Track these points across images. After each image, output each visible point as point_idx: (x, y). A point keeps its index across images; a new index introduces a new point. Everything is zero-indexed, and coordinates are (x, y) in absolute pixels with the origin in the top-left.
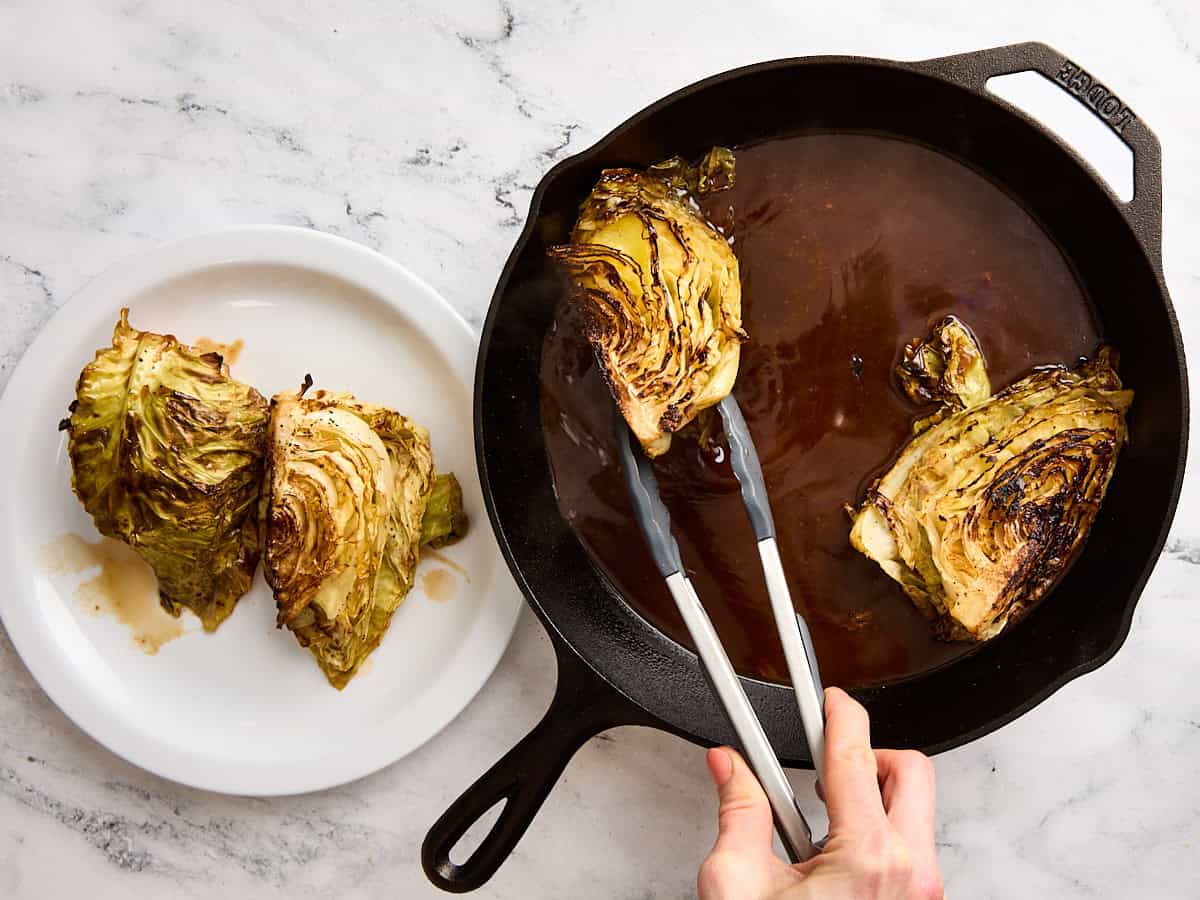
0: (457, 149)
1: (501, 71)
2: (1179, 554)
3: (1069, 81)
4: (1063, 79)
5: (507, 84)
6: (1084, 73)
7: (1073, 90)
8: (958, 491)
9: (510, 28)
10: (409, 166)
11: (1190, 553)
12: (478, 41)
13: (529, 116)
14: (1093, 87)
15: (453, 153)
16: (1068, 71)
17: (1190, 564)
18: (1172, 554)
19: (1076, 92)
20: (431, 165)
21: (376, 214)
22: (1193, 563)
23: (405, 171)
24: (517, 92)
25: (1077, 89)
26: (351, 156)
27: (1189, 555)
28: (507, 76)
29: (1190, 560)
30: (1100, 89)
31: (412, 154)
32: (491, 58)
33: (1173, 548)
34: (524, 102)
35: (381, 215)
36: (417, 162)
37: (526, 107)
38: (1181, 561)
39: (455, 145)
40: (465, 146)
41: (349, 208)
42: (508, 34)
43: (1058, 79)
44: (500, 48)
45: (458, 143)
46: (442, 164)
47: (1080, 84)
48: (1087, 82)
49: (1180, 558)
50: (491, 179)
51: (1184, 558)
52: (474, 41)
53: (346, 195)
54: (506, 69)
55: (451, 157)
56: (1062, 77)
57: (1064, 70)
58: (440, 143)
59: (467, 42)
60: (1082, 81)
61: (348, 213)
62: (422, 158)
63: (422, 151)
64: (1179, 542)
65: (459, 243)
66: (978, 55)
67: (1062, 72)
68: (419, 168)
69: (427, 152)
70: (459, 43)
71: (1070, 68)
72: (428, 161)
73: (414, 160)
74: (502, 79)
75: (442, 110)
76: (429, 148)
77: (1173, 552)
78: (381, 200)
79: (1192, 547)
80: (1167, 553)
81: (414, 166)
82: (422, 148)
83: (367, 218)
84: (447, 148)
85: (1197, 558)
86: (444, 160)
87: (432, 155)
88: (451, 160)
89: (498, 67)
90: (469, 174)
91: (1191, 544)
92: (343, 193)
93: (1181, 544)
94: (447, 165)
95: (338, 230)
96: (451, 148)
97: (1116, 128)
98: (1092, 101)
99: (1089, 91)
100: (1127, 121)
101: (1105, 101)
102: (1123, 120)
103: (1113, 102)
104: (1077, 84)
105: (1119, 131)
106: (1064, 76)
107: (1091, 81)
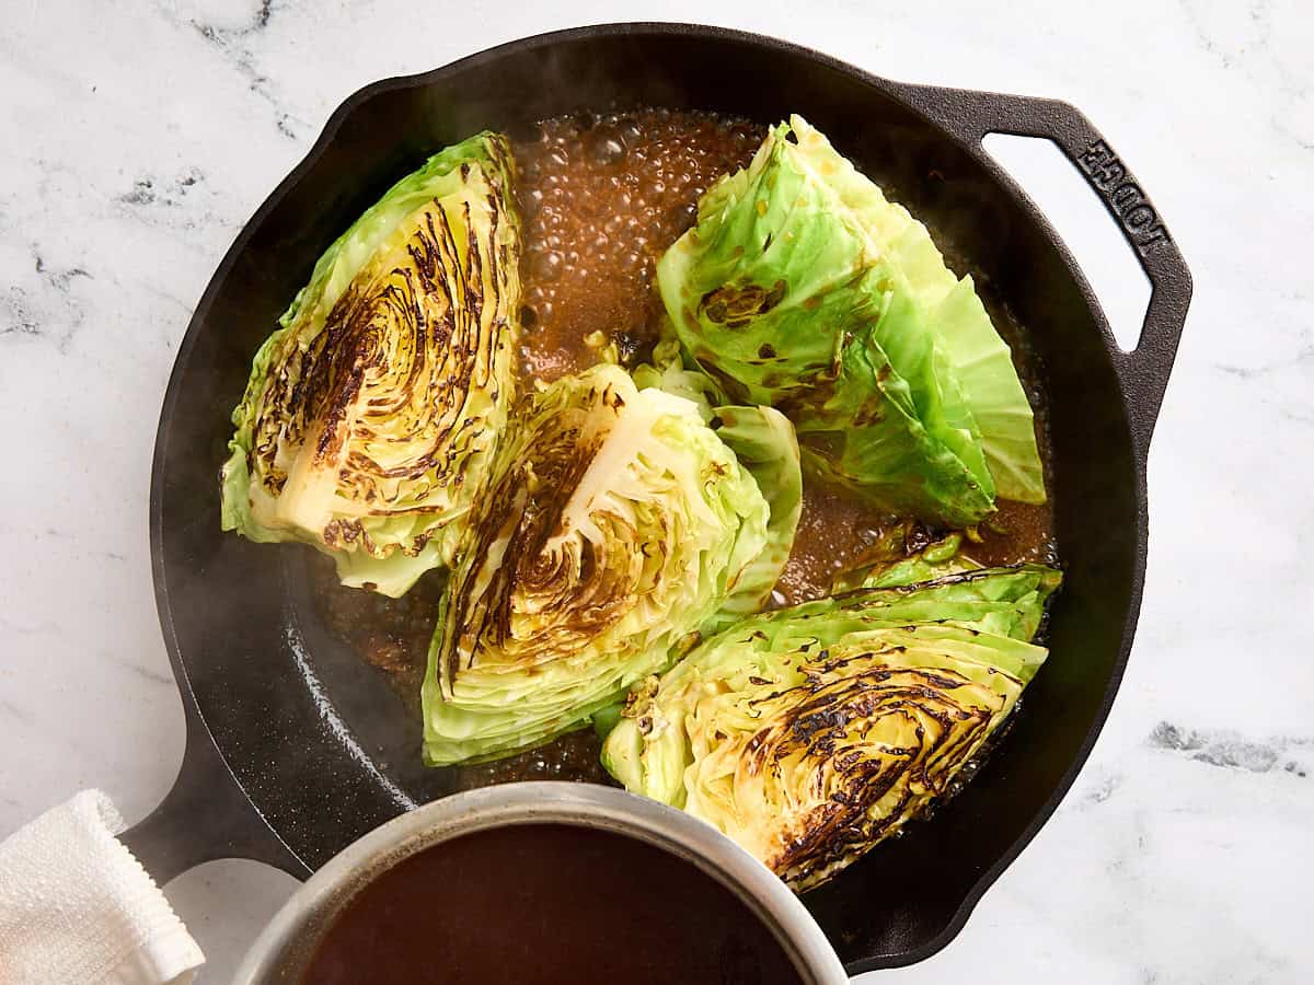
0: (191, 182)
1: (253, 73)
2: (1195, 752)
3: (1095, 169)
4: (1088, 163)
5: (261, 92)
6: (1117, 162)
7: (1096, 180)
9: (266, 13)
10: (123, 205)
11: (1211, 749)
12: (221, 31)
13: (292, 136)
14: (1124, 186)
15: (185, 187)
16: (1097, 154)
17: (1209, 765)
18: (1185, 753)
19: (1099, 186)
20: (154, 204)
21: (77, 272)
22: (1213, 763)
23: (118, 211)
24: (275, 102)
25: (1104, 181)
26: (43, 191)
27: (1210, 754)
28: (261, 80)
29: (1211, 761)
30: (1133, 190)
31: (128, 188)
32: (239, 56)
33: (1186, 744)
34: (286, 116)
35: (85, 273)
36: (135, 199)
37: (288, 123)
38: (1197, 761)
39: (189, 176)
40: (202, 178)
41: (39, 263)
42: (264, 22)
43: (1081, 162)
44: (252, 41)
45: (193, 173)
46: (169, 203)
47: (1108, 175)
48: (1119, 177)
49: (1196, 757)
51: (1201, 758)
52: (217, 34)
53: (35, 245)
54: (260, 71)
55: (183, 193)
56: (1086, 159)
58: (167, 175)
59: (207, 32)
60: (1114, 174)
61: (38, 269)
62: (142, 193)
63: (142, 184)
64: (1195, 734)
67: (1088, 153)
68: (137, 207)
69: (149, 186)
70: (196, 35)
71: (1100, 150)
72: (151, 199)
73: (130, 197)
74: (256, 84)
75: (169, 127)
76: (151, 180)
77: (1186, 748)
78: (84, 253)
79: (1213, 742)
80: (1178, 749)
81: (130, 205)
82: (142, 180)
83: (65, 277)
84: (177, 181)
85: (1220, 757)
86: (173, 197)
87: (156, 190)
88: (183, 197)
89: (248, 66)
90: (208, 216)
91: (1212, 739)
92: (31, 242)
93: (1198, 739)
94: (177, 205)
95: (24, 293)
96: (183, 181)
97: (1141, 249)
98: (1119, 202)
99: (1118, 189)
100: (1157, 242)
101: (1135, 209)
102: (1152, 241)
103: (1145, 213)
104: (1105, 175)
105: (1143, 255)
106: (1090, 159)
107: (1124, 176)
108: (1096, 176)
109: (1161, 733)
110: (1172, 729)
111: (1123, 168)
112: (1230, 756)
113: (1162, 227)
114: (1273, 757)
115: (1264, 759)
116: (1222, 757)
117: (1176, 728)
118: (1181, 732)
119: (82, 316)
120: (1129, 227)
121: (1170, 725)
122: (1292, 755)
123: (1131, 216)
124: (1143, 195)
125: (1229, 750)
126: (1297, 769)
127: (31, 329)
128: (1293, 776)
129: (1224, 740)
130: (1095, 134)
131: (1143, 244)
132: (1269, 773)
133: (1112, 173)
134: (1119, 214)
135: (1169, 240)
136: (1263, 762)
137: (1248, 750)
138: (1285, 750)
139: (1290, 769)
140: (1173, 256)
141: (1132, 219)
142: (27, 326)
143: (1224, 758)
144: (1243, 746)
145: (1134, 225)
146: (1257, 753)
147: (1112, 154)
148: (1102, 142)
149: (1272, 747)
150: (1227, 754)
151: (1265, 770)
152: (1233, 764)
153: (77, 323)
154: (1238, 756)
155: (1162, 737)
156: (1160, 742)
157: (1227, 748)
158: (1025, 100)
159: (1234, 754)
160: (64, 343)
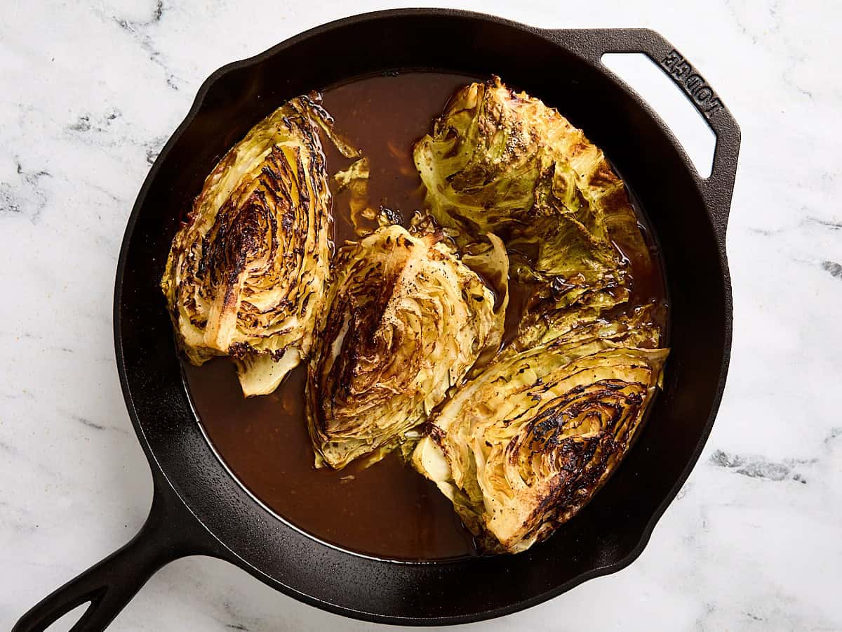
0: (113, 117)
1: (151, 49)
2: (737, 468)
3: (672, 68)
4: (667, 65)
5: (157, 61)
6: (686, 62)
7: (674, 75)
8: (505, 422)
9: (160, 12)
10: (71, 131)
11: (748, 467)
12: (132, 23)
13: (176, 88)
14: (691, 76)
15: (109, 120)
16: (673, 59)
17: (747, 476)
18: (731, 469)
19: (677, 78)
20: (89, 131)
21: (43, 173)
22: (749, 476)
23: (68, 135)
24: (165, 68)
25: (678, 75)
26: (21, 123)
27: (746, 470)
28: (157, 54)
29: (747, 474)
30: (697, 79)
31: (74, 121)
32: (143, 38)
33: (732, 463)
34: (172, 76)
35: (47, 174)
36: (79, 128)
37: (173, 81)
38: (739, 474)
39: (112, 113)
40: (120, 115)
41: (19, 168)
42: (158, 18)
43: (663, 64)
44: (151, 30)
45: (114, 111)
46: (100, 130)
47: (681, 71)
48: (687, 71)
49: (738, 472)
50: (144, 143)
51: (741, 472)
52: (129, 25)
53: (17, 157)
54: (156, 48)
55: (109, 124)
56: (666, 63)
57: (670, 57)
58: (98, 112)
59: (123, 24)
61: (18, 172)
62: (83, 124)
63: (83, 119)
64: (737, 458)
65: (114, 198)
66: (598, 32)
67: (667, 59)
68: (80, 133)
69: (87, 120)
70: (116, 26)
71: (674, 56)
72: (88, 128)
73: (76, 126)
74: (153, 56)
75: (100, 83)
76: (88, 116)
77: (732, 466)
78: (47, 161)
79: (749, 462)
80: (727, 467)
81: (76, 131)
82: (82, 116)
83: (35, 176)
84: (105, 117)
85: (753, 472)
86: (102, 126)
87: (92, 122)
88: (108, 127)
89: (149, 46)
90: (124, 139)
91: (748, 459)
92: (15, 154)
93: (740, 460)
94: (104, 131)
95: (10, 187)
96: (109, 116)
97: (706, 114)
98: (689, 87)
99: (689, 78)
100: (716, 109)
101: (700, 90)
102: (712, 108)
103: (707, 92)
104: (679, 71)
105: (708, 117)
106: (669, 62)
107: (691, 70)
108: (673, 72)
109: (716, 457)
110: (723, 454)
111: (689, 65)
112: (760, 471)
113: (718, 99)
114: (786, 471)
115: (781, 472)
116: (754, 472)
117: (726, 453)
118: (728, 456)
119: (46, 201)
120: (697, 101)
121: (722, 452)
122: (797, 470)
123: (698, 94)
124: (704, 81)
125: (759, 467)
126: (801, 479)
127: (15, 209)
128: (798, 483)
129: (756, 461)
130: (670, 47)
131: (708, 111)
132: (783, 481)
133: (683, 69)
134: (690, 94)
135: (723, 107)
136: (779, 475)
137: (771, 467)
138: (793, 467)
139: (797, 478)
140: (727, 116)
141: (699, 96)
142: (12, 207)
143: (755, 472)
144: (767, 464)
145: (700, 100)
146: (776, 469)
147: (682, 57)
148: (675, 51)
149: (786, 465)
150: (757, 470)
151: (781, 479)
152: (761, 476)
153: (43, 205)
154: (764, 471)
155: (717, 459)
156: (716, 462)
157: (757, 466)
158: (625, 30)
159: (762, 470)
160: (35, 217)
